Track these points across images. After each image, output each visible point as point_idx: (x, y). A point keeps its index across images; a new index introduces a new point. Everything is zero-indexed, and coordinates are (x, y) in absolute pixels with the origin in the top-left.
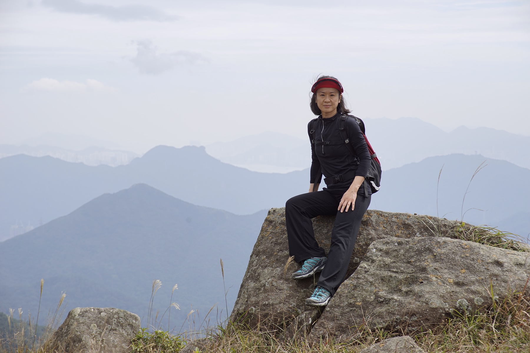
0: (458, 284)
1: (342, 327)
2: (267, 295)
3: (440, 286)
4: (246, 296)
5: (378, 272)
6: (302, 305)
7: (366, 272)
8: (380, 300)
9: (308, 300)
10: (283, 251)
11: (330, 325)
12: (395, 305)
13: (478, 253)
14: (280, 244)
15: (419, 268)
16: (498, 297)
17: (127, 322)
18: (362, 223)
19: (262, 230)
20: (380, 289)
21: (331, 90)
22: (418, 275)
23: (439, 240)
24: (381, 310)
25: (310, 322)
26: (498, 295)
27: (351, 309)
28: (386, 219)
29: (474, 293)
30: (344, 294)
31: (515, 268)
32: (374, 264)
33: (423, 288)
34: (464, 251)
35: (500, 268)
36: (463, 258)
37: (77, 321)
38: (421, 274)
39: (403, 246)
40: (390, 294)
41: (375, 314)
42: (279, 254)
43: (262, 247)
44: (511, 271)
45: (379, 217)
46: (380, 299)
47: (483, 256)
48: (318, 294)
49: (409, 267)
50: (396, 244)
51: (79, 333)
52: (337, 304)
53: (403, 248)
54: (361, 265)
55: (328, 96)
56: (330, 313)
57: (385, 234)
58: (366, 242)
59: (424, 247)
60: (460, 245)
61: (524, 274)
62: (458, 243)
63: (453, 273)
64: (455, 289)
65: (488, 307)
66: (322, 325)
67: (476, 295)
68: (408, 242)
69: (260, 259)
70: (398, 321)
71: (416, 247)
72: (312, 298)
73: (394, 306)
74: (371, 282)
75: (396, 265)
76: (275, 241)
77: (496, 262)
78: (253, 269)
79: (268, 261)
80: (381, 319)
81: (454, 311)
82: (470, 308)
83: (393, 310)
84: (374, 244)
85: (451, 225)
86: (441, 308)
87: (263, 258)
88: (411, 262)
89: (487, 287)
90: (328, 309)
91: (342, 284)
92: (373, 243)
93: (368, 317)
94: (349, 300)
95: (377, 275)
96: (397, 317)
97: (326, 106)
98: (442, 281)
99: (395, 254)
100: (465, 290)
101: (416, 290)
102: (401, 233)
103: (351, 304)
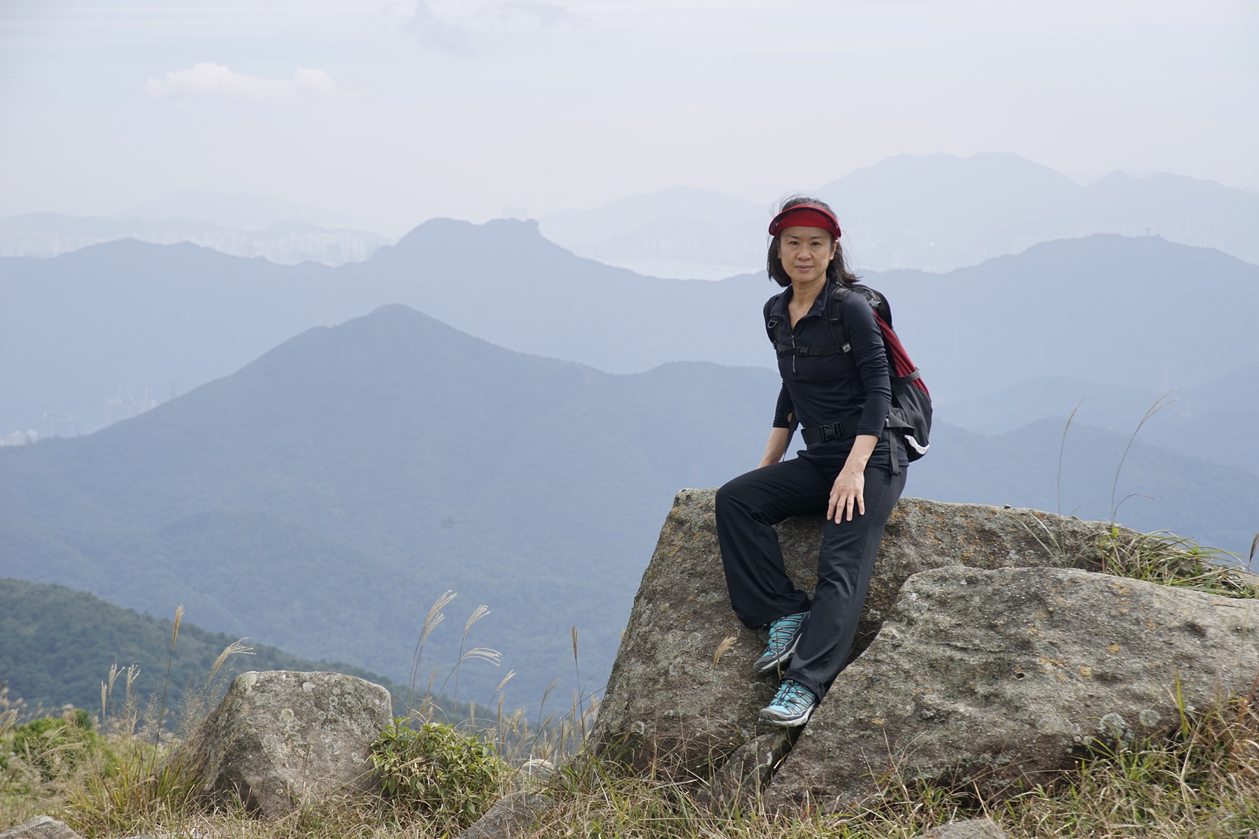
0: (1103, 678)
1: (842, 776)
2: (671, 696)
3: (1063, 683)
4: (626, 695)
5: (922, 648)
6: (751, 719)
7: (895, 647)
8: (926, 715)
9: (765, 712)
10: (707, 593)
11: (816, 769)
12: (961, 726)
13: (1148, 607)
14: (702, 575)
15: (1014, 640)
16: (1193, 708)
17: (361, 703)
18: (887, 530)
19: (661, 542)
20: (927, 688)
21: (813, 232)
22: (1013, 657)
23: (1060, 576)
24: (929, 738)
25: (769, 762)
26: (1194, 702)
27: (862, 733)
28: (940, 520)
29: (1138, 698)
30: (846, 697)
31: (1233, 639)
32: (913, 628)
33: (1023, 688)
34: (1117, 600)
35: (1199, 640)
36: (1114, 617)
37: (249, 703)
38: (1019, 655)
39: (979, 588)
40: (948, 701)
41: (916, 747)
42: (700, 599)
43: (661, 581)
44: (1222, 647)
45: (924, 516)
46: (927, 712)
47: (1160, 613)
48: (787, 698)
49: (992, 639)
50: (963, 582)
51: (255, 730)
52: (830, 721)
53: (979, 593)
54: (885, 630)
55: (805, 244)
56: (814, 742)
57: (938, 555)
58: (894, 574)
59: (1026, 592)
60: (1108, 587)
61: (1251, 651)
62: (1103, 584)
63: (1091, 653)
64: (1095, 691)
65: (1171, 734)
66: (796, 769)
67: (1143, 704)
68: (991, 579)
69: (656, 609)
70: (967, 765)
71: (1009, 591)
72: (775, 709)
73: (958, 729)
74: (907, 672)
75: (964, 632)
76: (690, 568)
77: (1189, 626)
78: (640, 632)
79: (675, 616)
80: (930, 760)
81: (1094, 741)
82: (1130, 735)
83: (955, 738)
84: (913, 582)
85: (1088, 533)
86: (1064, 736)
87: (662, 607)
88: (996, 626)
89: (1167, 686)
90: (808, 732)
91: (842, 673)
92: (910, 579)
93: (900, 754)
94: (856, 712)
95: (921, 655)
96: (964, 756)
97: (802, 267)
98: (1068, 672)
99: (960, 605)
100: (1118, 693)
101: (1009, 694)
102: (975, 551)
103: (862, 723)
